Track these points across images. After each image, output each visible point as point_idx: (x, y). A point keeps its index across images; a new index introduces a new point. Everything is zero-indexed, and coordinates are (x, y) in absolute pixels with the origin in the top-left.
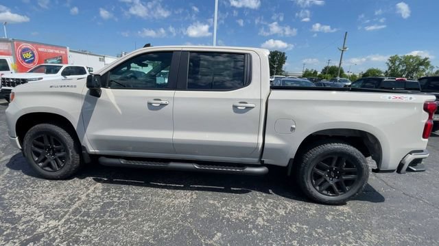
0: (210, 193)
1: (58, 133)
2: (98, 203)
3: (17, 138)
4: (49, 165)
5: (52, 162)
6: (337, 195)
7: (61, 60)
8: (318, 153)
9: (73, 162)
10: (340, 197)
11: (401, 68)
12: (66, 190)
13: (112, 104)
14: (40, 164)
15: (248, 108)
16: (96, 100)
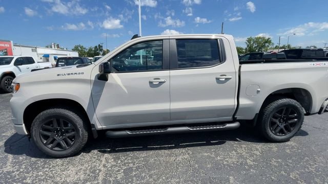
0: (199, 148)
1: (67, 115)
2: (119, 171)
3: (24, 125)
4: (59, 145)
5: (61, 142)
6: (286, 134)
7: (6, 52)
8: (274, 107)
9: (82, 139)
10: (288, 135)
11: (255, 45)
12: (82, 165)
13: (119, 85)
14: (50, 146)
15: (227, 79)
16: (105, 83)
